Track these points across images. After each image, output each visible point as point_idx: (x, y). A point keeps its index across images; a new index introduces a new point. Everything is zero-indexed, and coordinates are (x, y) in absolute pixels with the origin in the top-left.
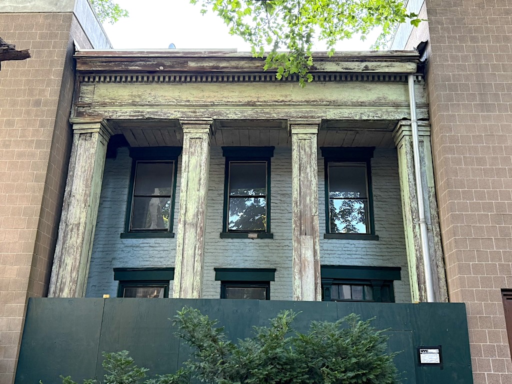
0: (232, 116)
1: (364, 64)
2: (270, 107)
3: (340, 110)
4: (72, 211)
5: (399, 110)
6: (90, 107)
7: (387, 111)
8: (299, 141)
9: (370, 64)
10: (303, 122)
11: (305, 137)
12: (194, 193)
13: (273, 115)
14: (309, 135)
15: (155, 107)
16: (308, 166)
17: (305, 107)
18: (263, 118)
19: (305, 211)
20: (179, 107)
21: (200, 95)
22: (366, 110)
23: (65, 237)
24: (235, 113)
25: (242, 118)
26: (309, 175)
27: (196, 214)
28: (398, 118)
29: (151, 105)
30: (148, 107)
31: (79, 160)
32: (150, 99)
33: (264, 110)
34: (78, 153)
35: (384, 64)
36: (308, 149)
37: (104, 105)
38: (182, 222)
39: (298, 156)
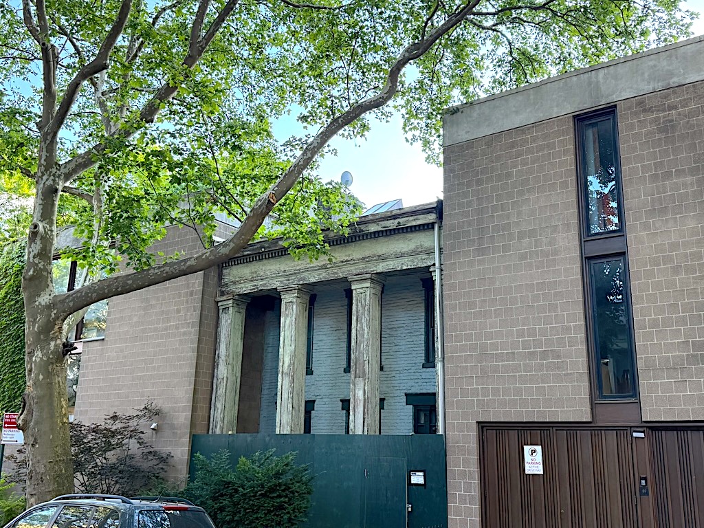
0: (313, 280)
1: (397, 221)
3: (387, 263)
5: (431, 257)
6: (228, 286)
7: (421, 259)
8: (358, 295)
9: (401, 220)
10: (358, 278)
11: (361, 291)
12: (288, 348)
13: (339, 274)
14: (364, 289)
15: (265, 280)
16: (363, 318)
17: (362, 264)
18: (333, 278)
20: (279, 277)
21: (292, 265)
22: (406, 260)
24: (314, 277)
25: (319, 280)
27: (289, 365)
28: (429, 264)
29: (263, 279)
30: (260, 281)
32: (262, 273)
33: (334, 271)
35: (411, 218)
36: (363, 302)
37: (235, 283)
38: (281, 373)
39: (356, 309)
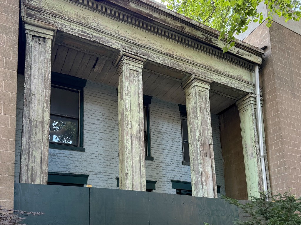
0: (157, 60)
1: (238, 49)
2: (181, 62)
3: (220, 77)
4: (34, 109)
5: (249, 87)
6: (39, 12)
7: (243, 86)
8: (199, 92)
9: (241, 51)
10: (203, 79)
11: (203, 90)
12: (135, 113)
13: (183, 68)
14: (205, 89)
15: (100, 33)
16: (205, 111)
17: (202, 68)
18: (178, 69)
19: (205, 140)
20: (119, 40)
21: (133, 35)
22: (234, 81)
23: (30, 131)
24: (159, 58)
25: (164, 64)
26: (206, 116)
27: (138, 130)
28: (249, 91)
29: (97, 31)
30: (94, 31)
31: (35, 61)
32: (94, 24)
33: (178, 62)
34: (33, 55)
35: (247, 53)
36: (204, 99)
37: (54, 15)
38: (129, 135)
39: (199, 102)
